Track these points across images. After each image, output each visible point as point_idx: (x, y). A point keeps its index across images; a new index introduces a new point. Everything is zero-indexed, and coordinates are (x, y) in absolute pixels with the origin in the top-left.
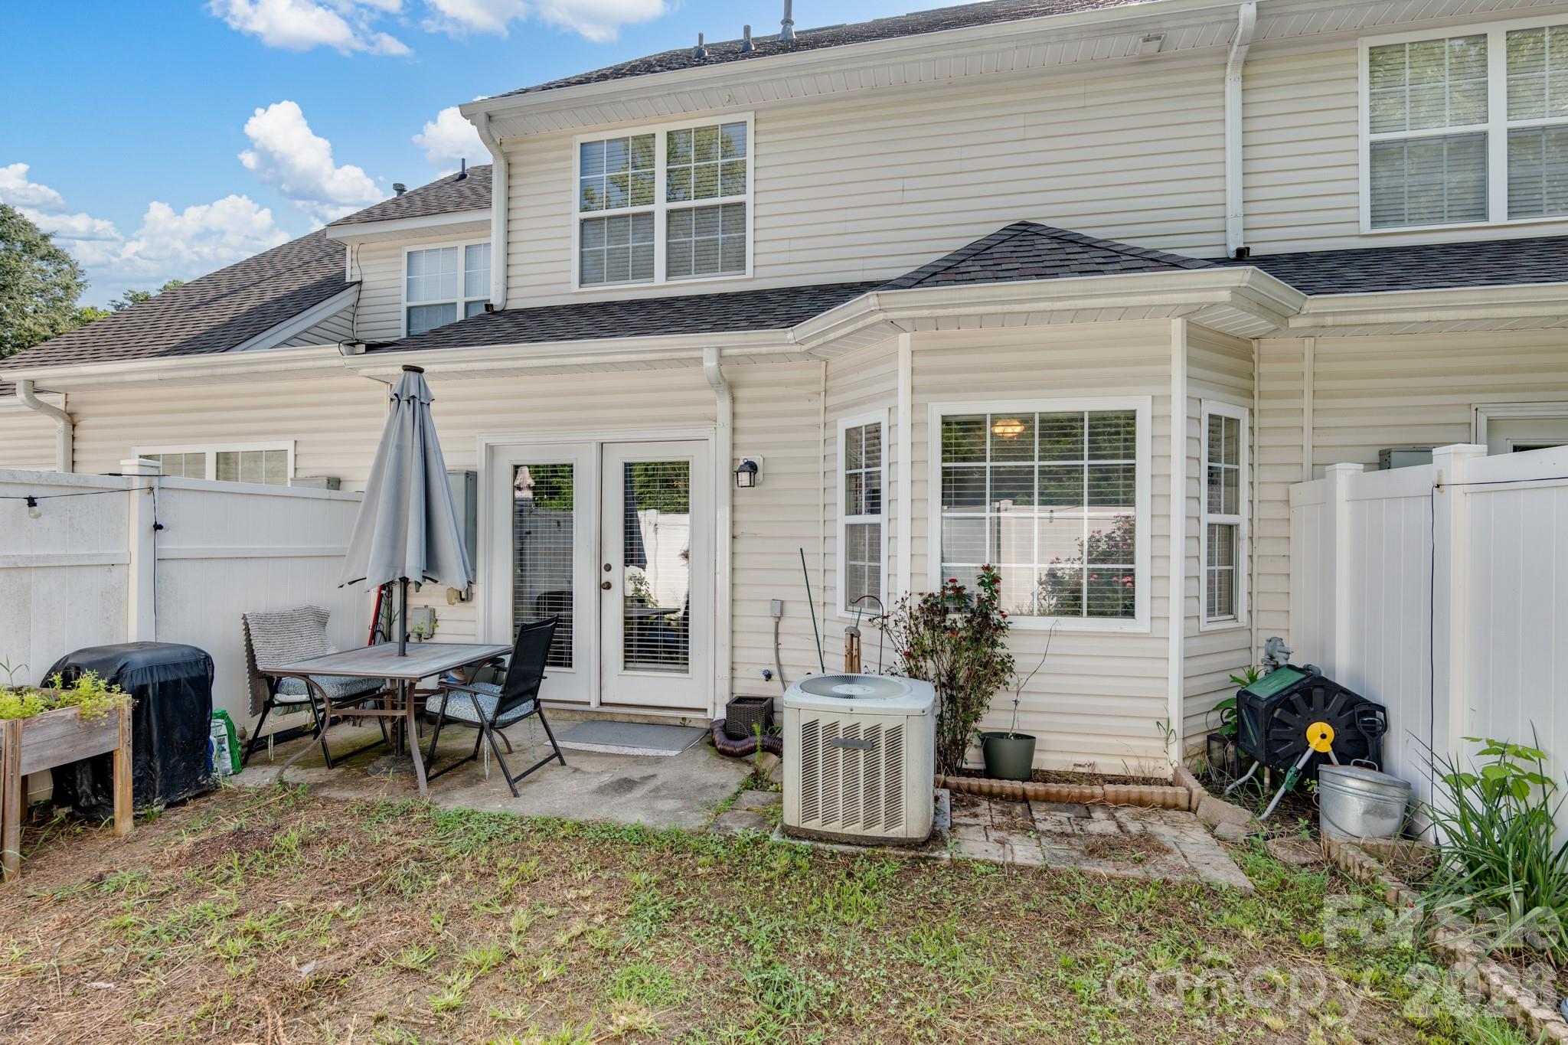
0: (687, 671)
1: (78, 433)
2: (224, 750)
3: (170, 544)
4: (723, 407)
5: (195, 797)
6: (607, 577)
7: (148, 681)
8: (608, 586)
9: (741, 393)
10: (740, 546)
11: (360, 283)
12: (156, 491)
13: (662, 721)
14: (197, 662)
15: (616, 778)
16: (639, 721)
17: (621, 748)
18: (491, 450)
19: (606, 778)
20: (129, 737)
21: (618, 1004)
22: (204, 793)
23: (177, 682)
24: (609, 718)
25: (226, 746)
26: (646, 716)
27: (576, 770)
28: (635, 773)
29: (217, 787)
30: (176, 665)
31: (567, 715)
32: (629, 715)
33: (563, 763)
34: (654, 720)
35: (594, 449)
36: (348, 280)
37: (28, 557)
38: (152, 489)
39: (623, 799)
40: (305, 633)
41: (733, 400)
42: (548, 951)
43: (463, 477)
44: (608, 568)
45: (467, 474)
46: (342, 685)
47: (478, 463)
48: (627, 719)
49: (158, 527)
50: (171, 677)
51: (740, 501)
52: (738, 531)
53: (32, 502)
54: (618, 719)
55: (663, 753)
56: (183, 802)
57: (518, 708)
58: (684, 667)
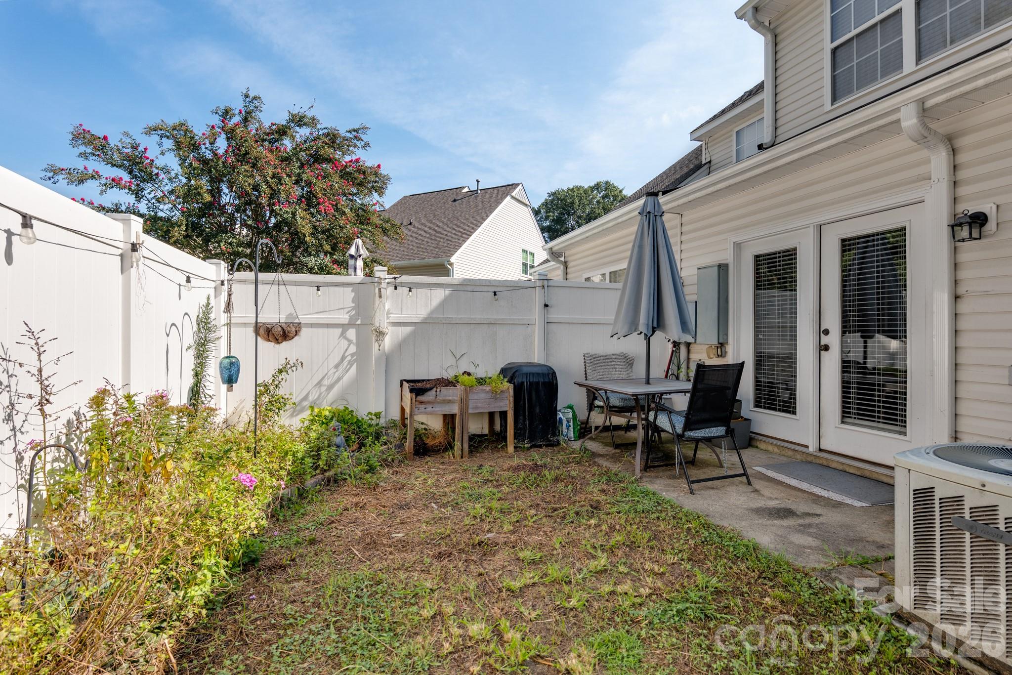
0: (905, 434)
1: (569, 270)
2: (570, 426)
3: (554, 315)
4: (939, 162)
5: (547, 446)
6: (825, 340)
7: (524, 380)
8: (826, 348)
9: (960, 143)
10: (964, 307)
11: (710, 162)
12: (546, 287)
13: (875, 476)
14: (548, 374)
15: (782, 506)
16: (851, 471)
17: (812, 487)
18: (738, 246)
19: (772, 504)
20: (512, 405)
21: (584, 651)
22: (551, 445)
23: (538, 383)
24: (825, 463)
25: (571, 424)
26: (859, 468)
27: (756, 491)
28: (802, 507)
29: (559, 443)
30: (538, 374)
31: (790, 453)
32: (843, 464)
33: (749, 483)
34: (867, 474)
35: (811, 233)
36: (703, 163)
37: (496, 319)
38: (543, 286)
39: (770, 522)
40: (618, 369)
41: (954, 151)
42: (590, 591)
43: (716, 269)
44: (826, 332)
45: (720, 266)
46: (622, 399)
47: (727, 256)
48: (841, 467)
49: (546, 306)
50: (536, 380)
51: (963, 257)
52: (961, 290)
53: (495, 294)
54: (834, 465)
55: (848, 501)
56: (540, 447)
57: (707, 430)
58: (902, 430)
